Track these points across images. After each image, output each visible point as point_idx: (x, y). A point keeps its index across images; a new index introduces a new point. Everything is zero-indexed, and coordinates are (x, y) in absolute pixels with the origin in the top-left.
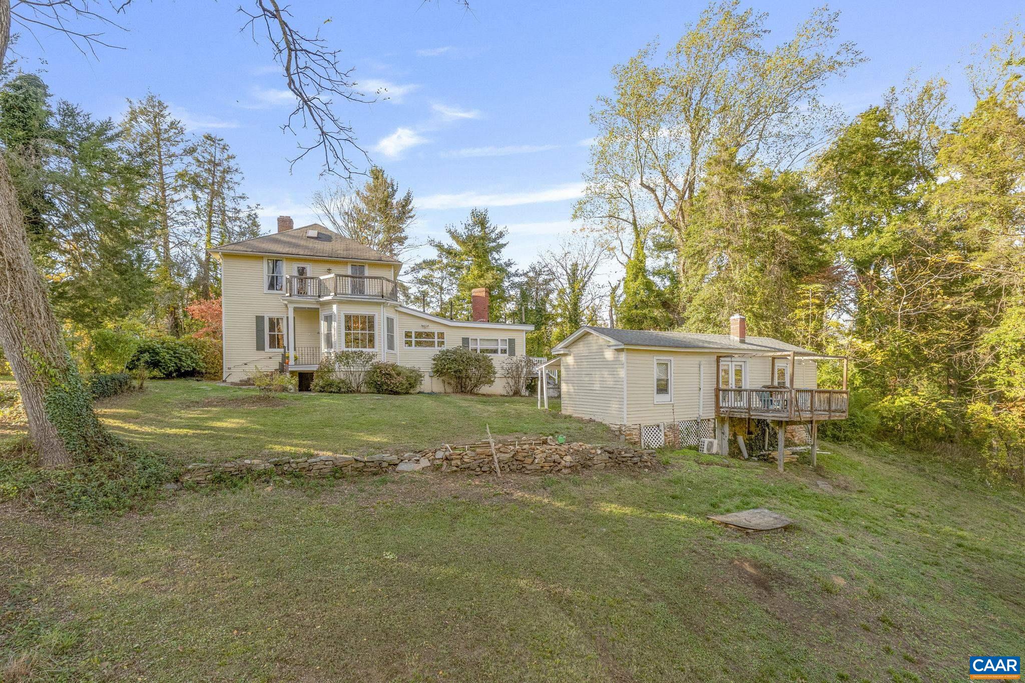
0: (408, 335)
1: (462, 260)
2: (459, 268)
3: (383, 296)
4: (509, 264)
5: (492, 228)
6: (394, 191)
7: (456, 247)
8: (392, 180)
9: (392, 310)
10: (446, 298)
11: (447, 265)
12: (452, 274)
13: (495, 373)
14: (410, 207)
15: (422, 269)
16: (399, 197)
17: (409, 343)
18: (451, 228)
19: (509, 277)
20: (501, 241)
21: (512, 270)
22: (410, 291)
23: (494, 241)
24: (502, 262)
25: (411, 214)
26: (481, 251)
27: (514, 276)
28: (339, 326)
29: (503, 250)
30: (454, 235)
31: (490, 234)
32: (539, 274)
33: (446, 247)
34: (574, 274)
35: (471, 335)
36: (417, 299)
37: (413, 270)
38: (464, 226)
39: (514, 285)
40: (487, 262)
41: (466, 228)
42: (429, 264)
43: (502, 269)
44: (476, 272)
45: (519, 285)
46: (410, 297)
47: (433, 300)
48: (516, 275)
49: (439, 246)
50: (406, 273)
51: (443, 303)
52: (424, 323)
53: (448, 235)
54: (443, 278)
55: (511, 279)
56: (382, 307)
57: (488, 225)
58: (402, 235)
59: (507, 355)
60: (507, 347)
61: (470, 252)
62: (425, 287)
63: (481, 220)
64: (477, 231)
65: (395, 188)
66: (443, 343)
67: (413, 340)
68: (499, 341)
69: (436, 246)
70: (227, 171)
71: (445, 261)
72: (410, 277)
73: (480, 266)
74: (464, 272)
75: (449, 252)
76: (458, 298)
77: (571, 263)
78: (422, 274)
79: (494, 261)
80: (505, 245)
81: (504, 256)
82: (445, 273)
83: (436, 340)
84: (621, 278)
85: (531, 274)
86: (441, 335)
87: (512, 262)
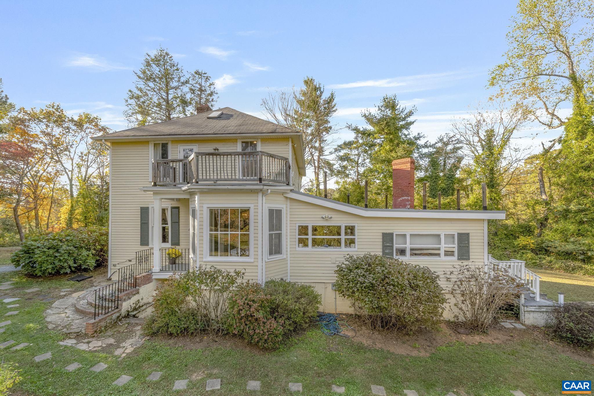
0: (303, 230)
1: (375, 138)
2: (373, 145)
3: (260, 180)
4: (418, 138)
5: (401, 110)
6: (322, 93)
7: (370, 128)
8: (320, 84)
9: (281, 198)
10: (361, 170)
11: (362, 145)
12: (366, 151)
13: (444, 301)
14: (333, 103)
15: (343, 149)
16: (325, 96)
17: (303, 242)
18: (366, 112)
19: (418, 149)
20: (410, 119)
21: (421, 142)
22: (335, 167)
23: (404, 119)
24: (411, 136)
25: (334, 109)
26: (392, 128)
27: (423, 147)
28: (201, 225)
29: (411, 127)
30: (369, 118)
31: (399, 114)
32: (446, 144)
33: (361, 129)
34: (490, 140)
35: (396, 229)
36: (339, 172)
37: (336, 150)
38: (377, 109)
39: (422, 156)
40: (398, 137)
41: (379, 109)
42: (348, 145)
43: (411, 143)
44: (388, 148)
45: (430, 155)
46: (333, 171)
47: (352, 172)
48: (426, 146)
49: (356, 130)
50: (331, 153)
51: (359, 174)
52: (327, 214)
53: (363, 118)
54: (359, 155)
55: (420, 150)
56: (260, 195)
57: (398, 107)
58: (329, 126)
59: (455, 258)
60: (456, 246)
61: (383, 130)
62: (345, 163)
63: (390, 104)
64: (389, 112)
65: (322, 90)
66: (352, 242)
67: (310, 237)
68: (442, 237)
69: (354, 130)
70: (211, 94)
71: (361, 141)
72: (333, 156)
73: (391, 141)
74: (377, 148)
75: (365, 133)
76: (371, 171)
77: (486, 128)
78: (342, 153)
79: (403, 136)
80: (413, 122)
81: (413, 132)
82: (360, 150)
83: (343, 237)
84: (557, 137)
85: (440, 145)
86: (351, 230)
87: (421, 135)
